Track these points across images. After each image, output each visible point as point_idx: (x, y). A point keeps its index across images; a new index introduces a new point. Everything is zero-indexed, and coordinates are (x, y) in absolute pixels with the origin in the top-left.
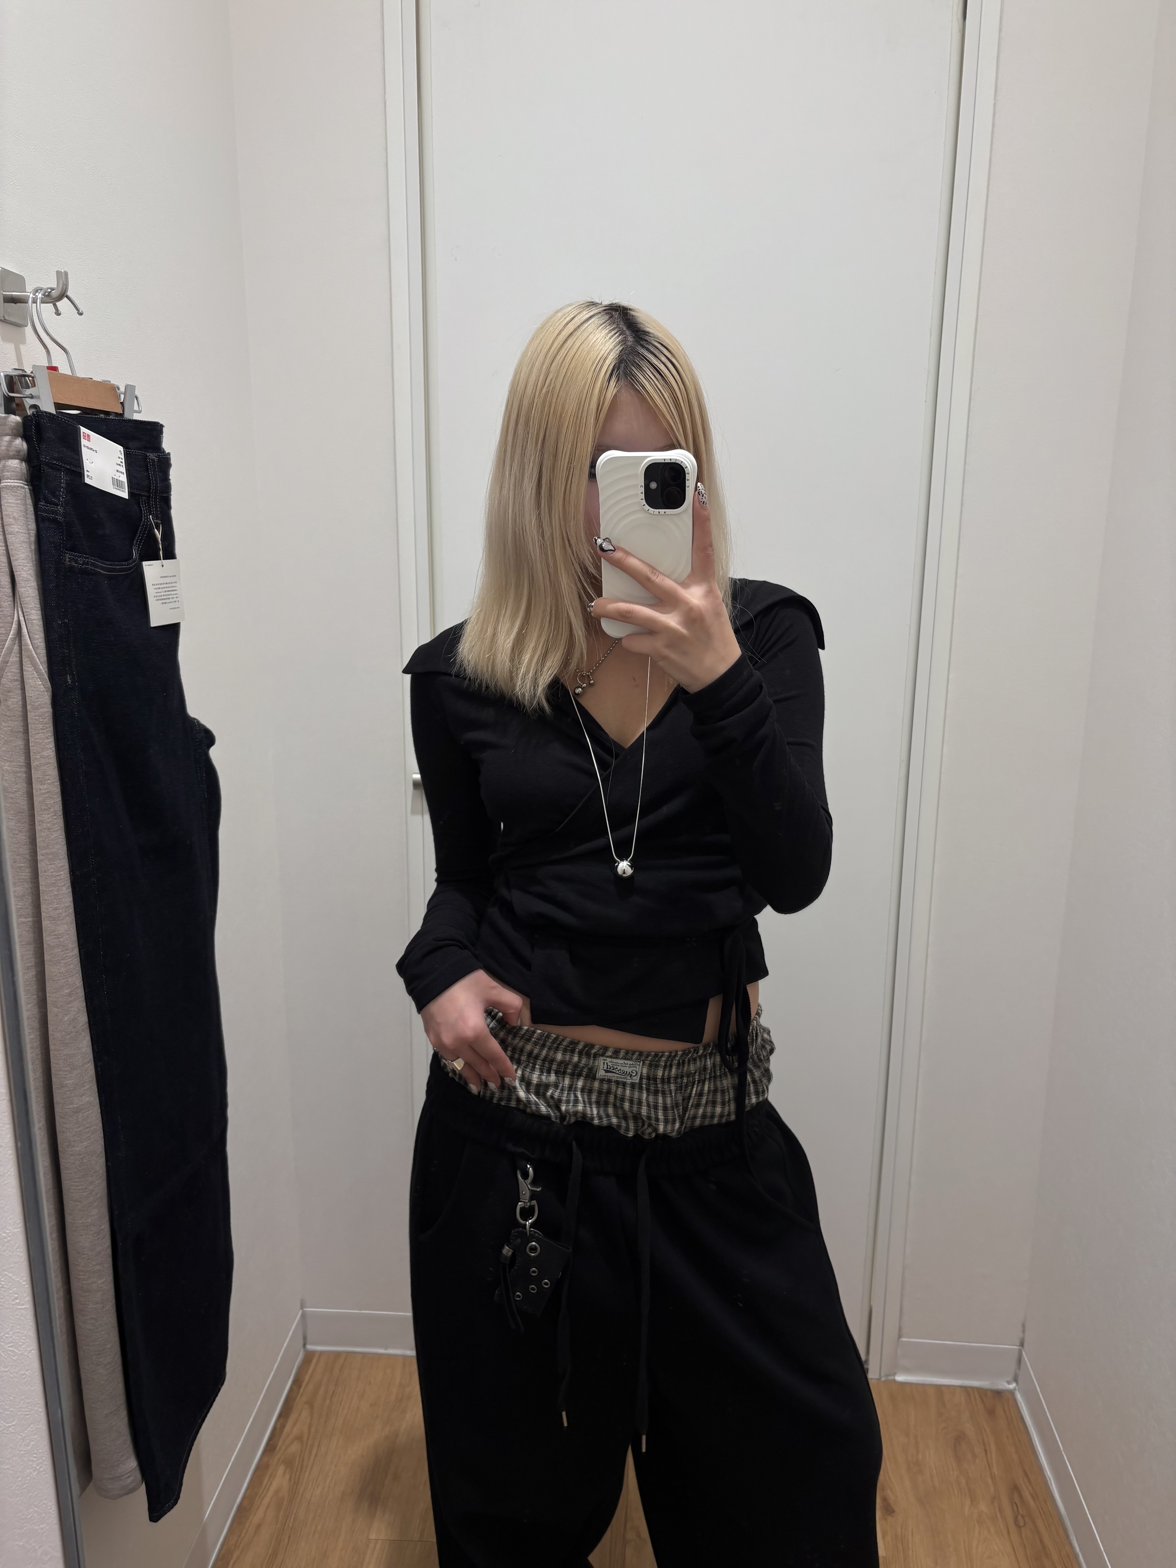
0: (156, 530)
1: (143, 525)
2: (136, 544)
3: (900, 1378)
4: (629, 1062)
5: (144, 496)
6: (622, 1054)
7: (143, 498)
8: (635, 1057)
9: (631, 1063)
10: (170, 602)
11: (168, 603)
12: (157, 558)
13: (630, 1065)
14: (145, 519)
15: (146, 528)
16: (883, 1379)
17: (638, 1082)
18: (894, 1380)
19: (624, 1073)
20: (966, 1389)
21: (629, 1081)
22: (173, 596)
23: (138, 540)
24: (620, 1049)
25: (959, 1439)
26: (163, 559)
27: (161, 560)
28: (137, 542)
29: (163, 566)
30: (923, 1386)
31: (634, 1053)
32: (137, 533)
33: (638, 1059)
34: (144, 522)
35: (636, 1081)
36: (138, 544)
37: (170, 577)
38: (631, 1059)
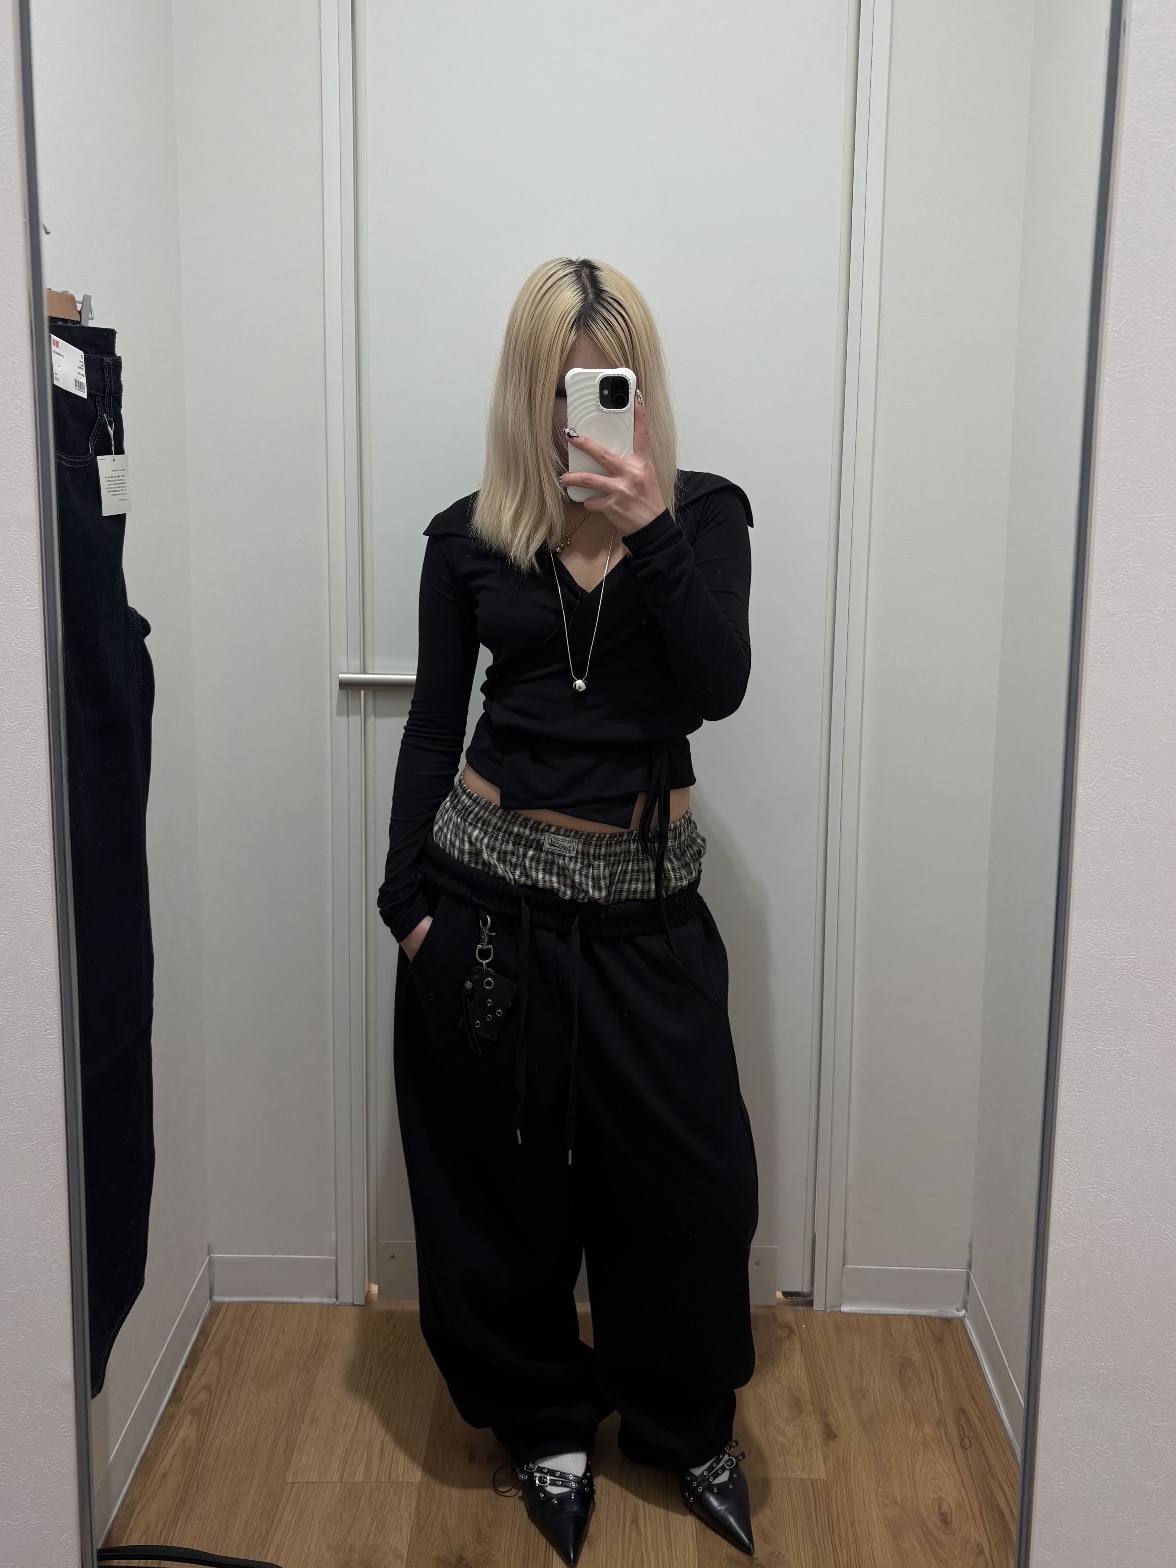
0: (109, 427)
1: (99, 422)
2: (92, 440)
3: (845, 1309)
4: (567, 839)
5: (100, 395)
6: (562, 831)
7: (98, 398)
8: (572, 834)
9: (569, 839)
10: (118, 495)
12: (109, 453)
13: (569, 841)
14: (100, 417)
15: (101, 425)
16: (828, 1311)
17: (574, 856)
18: (840, 1311)
19: (564, 848)
20: (913, 1317)
21: (568, 855)
22: (122, 489)
23: (93, 436)
24: (561, 828)
25: (906, 1365)
26: (115, 454)
27: (112, 454)
28: (93, 438)
29: (114, 461)
30: (870, 1316)
31: (571, 831)
32: (93, 430)
33: (574, 837)
34: (100, 419)
35: (573, 855)
36: (94, 440)
37: (121, 471)
38: (569, 836)
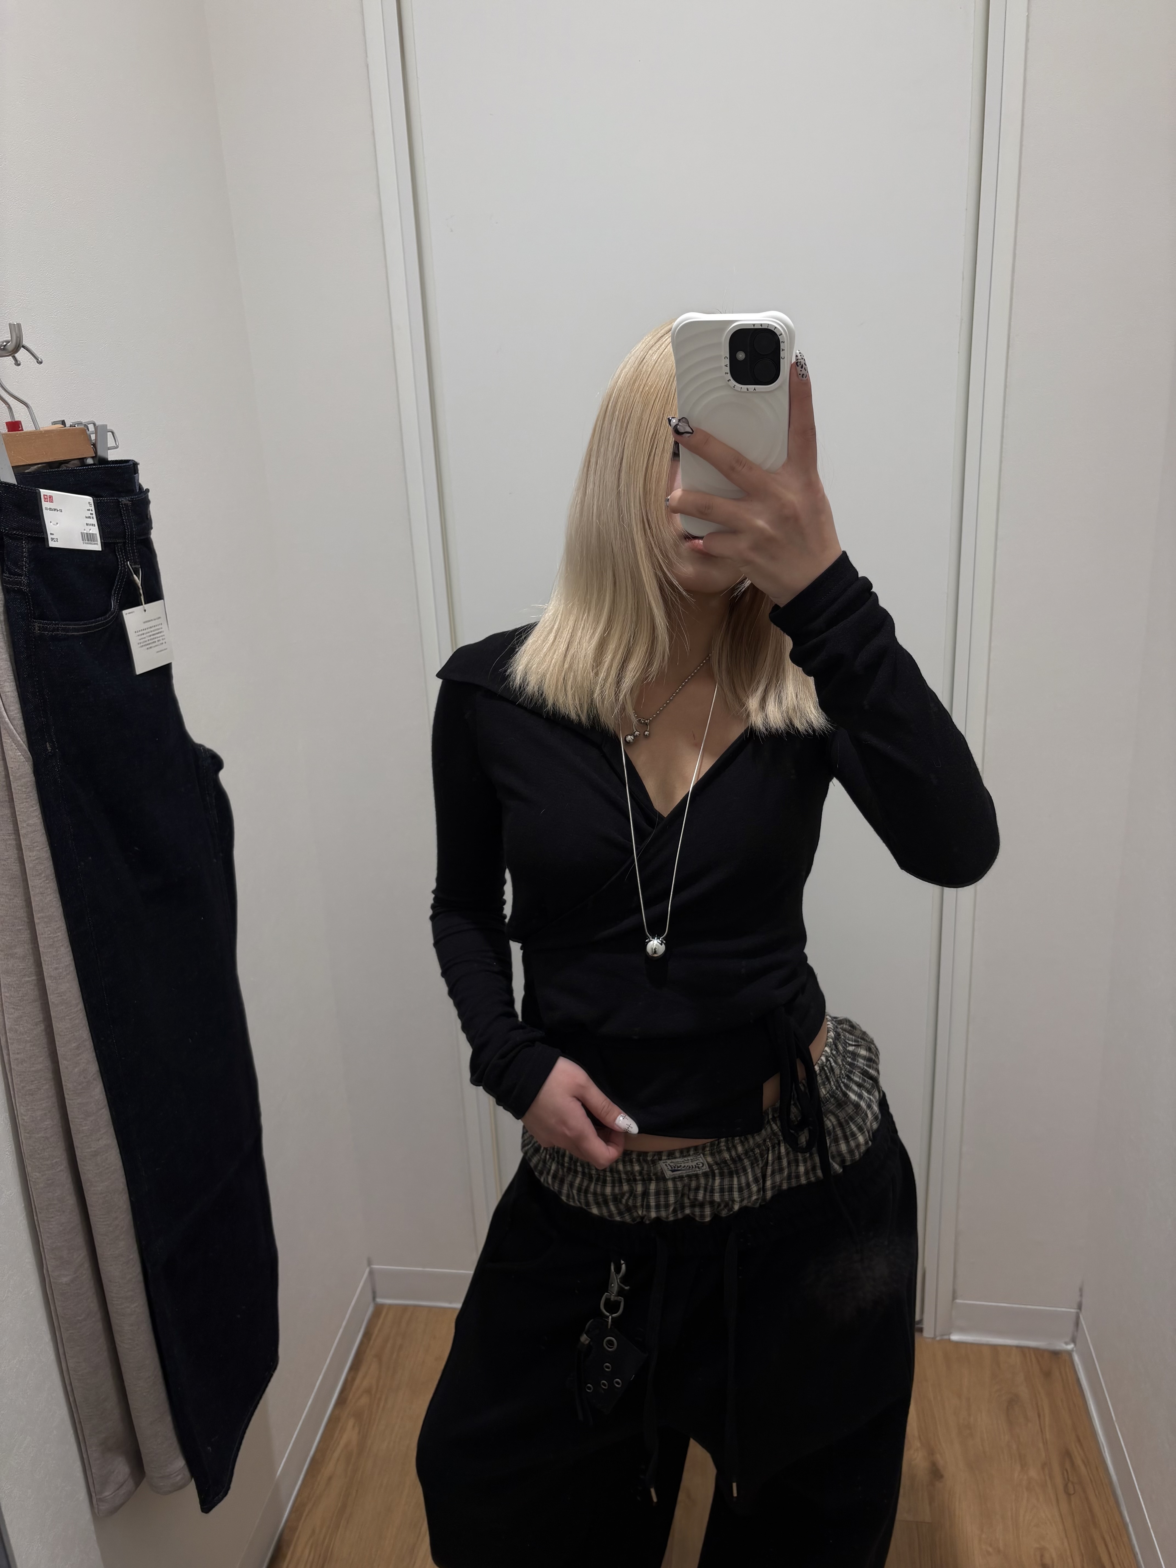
0: (135, 576)
1: (121, 573)
2: (115, 594)
3: (955, 1337)
4: (689, 1158)
5: (120, 543)
7: (119, 545)
10: (156, 646)
11: (154, 647)
12: (138, 604)
14: (122, 567)
15: (122, 576)
16: (938, 1338)
18: (949, 1340)
20: (1021, 1349)
22: (158, 639)
23: (115, 589)
25: (1013, 1401)
26: (145, 604)
27: (142, 605)
28: (115, 592)
29: (145, 611)
30: (979, 1346)
32: (114, 583)
34: (121, 570)
36: (119, 592)
37: (155, 620)
